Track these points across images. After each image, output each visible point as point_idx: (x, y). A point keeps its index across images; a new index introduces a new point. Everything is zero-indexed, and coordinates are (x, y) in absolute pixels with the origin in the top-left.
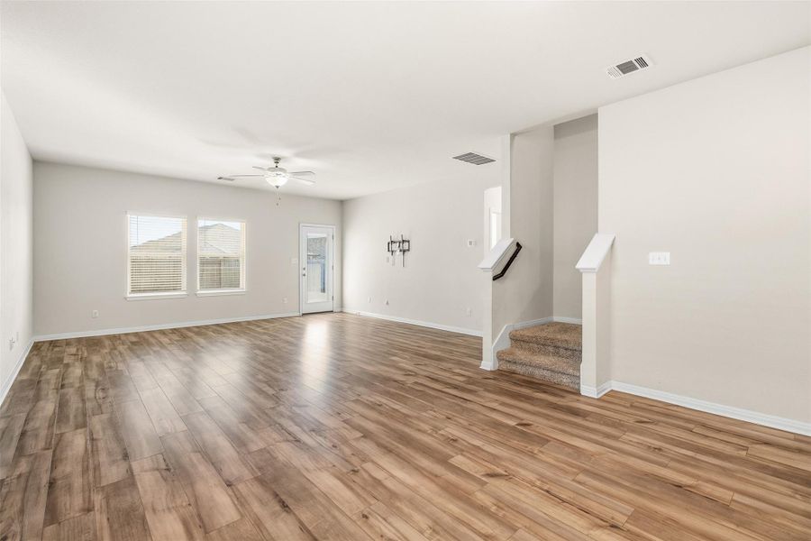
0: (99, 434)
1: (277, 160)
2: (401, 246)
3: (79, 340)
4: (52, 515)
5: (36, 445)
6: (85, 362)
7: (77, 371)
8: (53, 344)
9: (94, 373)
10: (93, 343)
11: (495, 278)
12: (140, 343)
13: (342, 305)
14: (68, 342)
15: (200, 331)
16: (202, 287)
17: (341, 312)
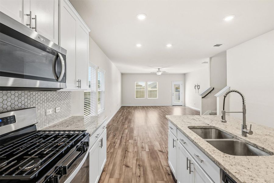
0: (124, 118)
1: (159, 69)
2: (198, 87)
3: (127, 106)
4: (117, 122)
5: (118, 117)
6: (127, 109)
7: (125, 111)
8: (124, 106)
9: (127, 111)
10: (129, 107)
11: (202, 98)
12: (136, 108)
13: (185, 104)
14: (126, 106)
15: (147, 107)
16: (149, 97)
17: (185, 106)
